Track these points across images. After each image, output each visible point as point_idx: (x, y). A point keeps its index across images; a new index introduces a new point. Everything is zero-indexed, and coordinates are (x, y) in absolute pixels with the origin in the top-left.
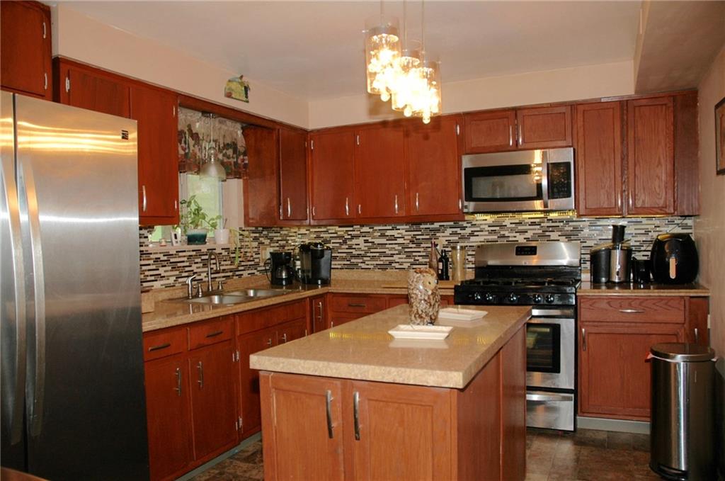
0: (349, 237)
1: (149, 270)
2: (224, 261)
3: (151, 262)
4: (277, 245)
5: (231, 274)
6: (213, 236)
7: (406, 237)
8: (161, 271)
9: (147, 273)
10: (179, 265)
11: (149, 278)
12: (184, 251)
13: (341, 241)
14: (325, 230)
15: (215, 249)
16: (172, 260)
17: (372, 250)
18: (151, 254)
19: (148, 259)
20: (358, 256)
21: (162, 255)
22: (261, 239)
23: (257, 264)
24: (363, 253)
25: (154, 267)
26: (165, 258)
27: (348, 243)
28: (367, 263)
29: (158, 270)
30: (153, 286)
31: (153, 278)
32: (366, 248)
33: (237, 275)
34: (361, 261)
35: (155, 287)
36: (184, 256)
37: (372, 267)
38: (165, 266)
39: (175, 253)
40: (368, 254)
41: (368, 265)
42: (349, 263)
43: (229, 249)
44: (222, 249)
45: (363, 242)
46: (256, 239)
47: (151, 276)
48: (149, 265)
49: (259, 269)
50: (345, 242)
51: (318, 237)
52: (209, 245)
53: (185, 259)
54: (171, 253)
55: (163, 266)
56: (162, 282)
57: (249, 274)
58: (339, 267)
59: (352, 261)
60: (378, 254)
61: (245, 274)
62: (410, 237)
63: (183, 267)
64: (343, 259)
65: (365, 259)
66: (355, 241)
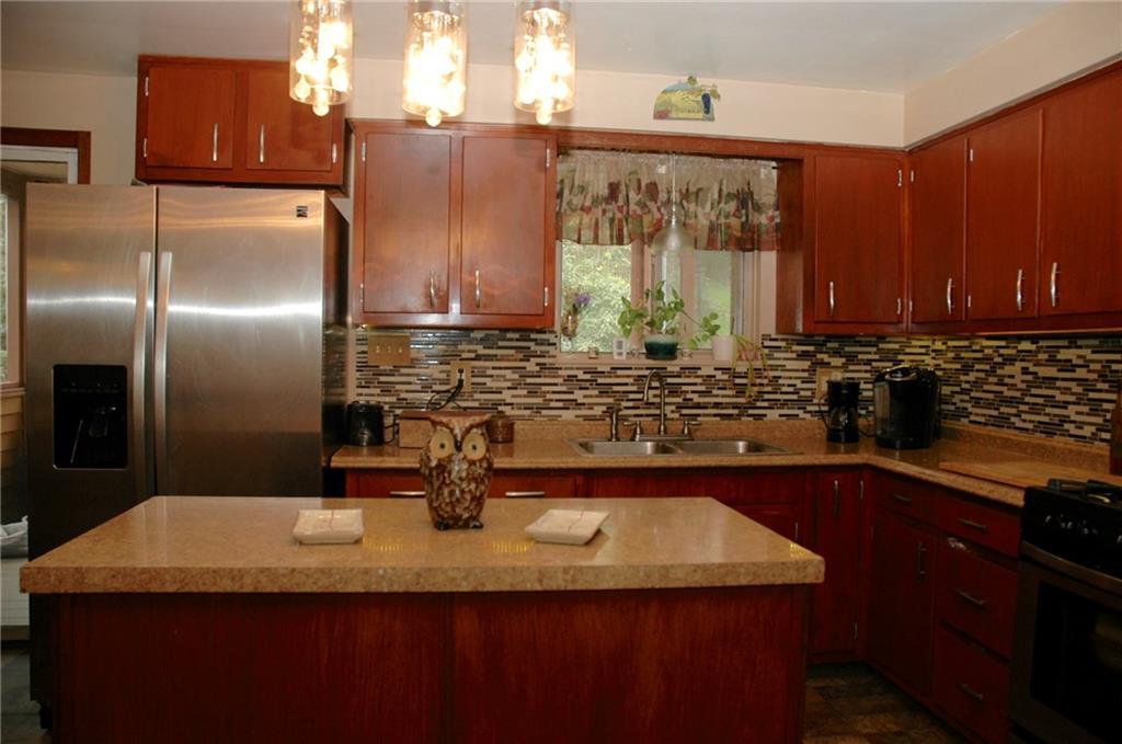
0: (1000, 360)
1: (554, 392)
2: (719, 389)
3: (560, 381)
4: (868, 368)
5: (736, 412)
6: (710, 347)
7: (1092, 366)
8: (579, 395)
9: (549, 396)
10: (615, 388)
11: (553, 404)
12: (630, 369)
13: (988, 367)
14: (966, 343)
15: (700, 369)
16: (600, 381)
17: (1033, 391)
18: (560, 369)
19: (554, 377)
20: (1010, 401)
21: (582, 372)
22: (819, 356)
23: (809, 400)
24: (1018, 394)
25: (564, 389)
26: (588, 377)
27: (999, 372)
28: (1024, 416)
29: (572, 393)
30: (560, 416)
31: (560, 404)
32: (1024, 386)
33: (749, 416)
34: (1014, 411)
35: (564, 418)
36: (628, 376)
37: (1030, 426)
38: (587, 389)
39: (609, 369)
40: (1027, 399)
41: (1024, 421)
42: (995, 413)
43: (730, 369)
44: (716, 369)
45: (1020, 371)
46: (803, 356)
47: (557, 400)
48: (556, 384)
49: (809, 408)
50: (992, 372)
51: (957, 359)
52: (683, 361)
53: (631, 380)
54: (599, 370)
55: (581, 388)
56: (578, 412)
57: (781, 416)
58: (982, 420)
59: (1003, 409)
60: (1041, 401)
61: (773, 415)
62: (1097, 367)
63: (624, 392)
64: (989, 405)
65: (1022, 407)
66: (1008, 370)
